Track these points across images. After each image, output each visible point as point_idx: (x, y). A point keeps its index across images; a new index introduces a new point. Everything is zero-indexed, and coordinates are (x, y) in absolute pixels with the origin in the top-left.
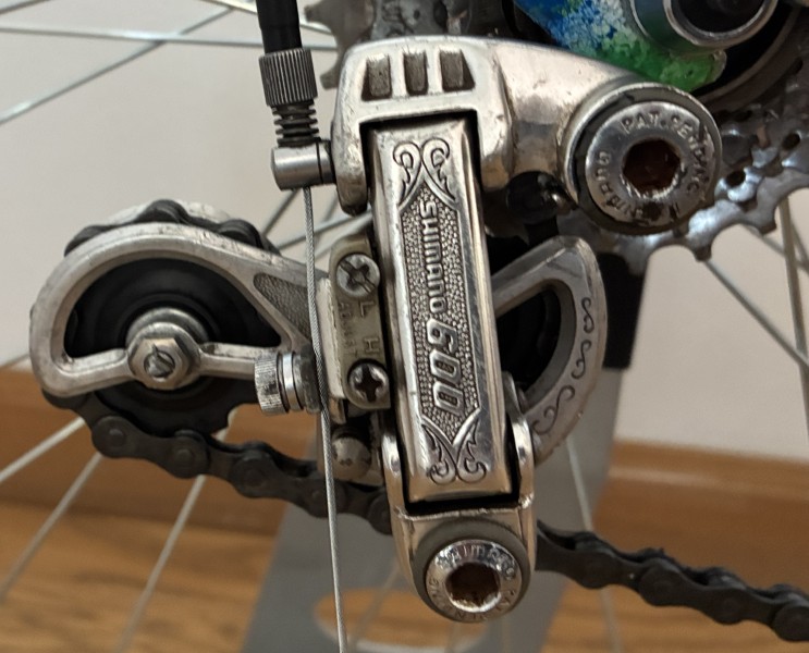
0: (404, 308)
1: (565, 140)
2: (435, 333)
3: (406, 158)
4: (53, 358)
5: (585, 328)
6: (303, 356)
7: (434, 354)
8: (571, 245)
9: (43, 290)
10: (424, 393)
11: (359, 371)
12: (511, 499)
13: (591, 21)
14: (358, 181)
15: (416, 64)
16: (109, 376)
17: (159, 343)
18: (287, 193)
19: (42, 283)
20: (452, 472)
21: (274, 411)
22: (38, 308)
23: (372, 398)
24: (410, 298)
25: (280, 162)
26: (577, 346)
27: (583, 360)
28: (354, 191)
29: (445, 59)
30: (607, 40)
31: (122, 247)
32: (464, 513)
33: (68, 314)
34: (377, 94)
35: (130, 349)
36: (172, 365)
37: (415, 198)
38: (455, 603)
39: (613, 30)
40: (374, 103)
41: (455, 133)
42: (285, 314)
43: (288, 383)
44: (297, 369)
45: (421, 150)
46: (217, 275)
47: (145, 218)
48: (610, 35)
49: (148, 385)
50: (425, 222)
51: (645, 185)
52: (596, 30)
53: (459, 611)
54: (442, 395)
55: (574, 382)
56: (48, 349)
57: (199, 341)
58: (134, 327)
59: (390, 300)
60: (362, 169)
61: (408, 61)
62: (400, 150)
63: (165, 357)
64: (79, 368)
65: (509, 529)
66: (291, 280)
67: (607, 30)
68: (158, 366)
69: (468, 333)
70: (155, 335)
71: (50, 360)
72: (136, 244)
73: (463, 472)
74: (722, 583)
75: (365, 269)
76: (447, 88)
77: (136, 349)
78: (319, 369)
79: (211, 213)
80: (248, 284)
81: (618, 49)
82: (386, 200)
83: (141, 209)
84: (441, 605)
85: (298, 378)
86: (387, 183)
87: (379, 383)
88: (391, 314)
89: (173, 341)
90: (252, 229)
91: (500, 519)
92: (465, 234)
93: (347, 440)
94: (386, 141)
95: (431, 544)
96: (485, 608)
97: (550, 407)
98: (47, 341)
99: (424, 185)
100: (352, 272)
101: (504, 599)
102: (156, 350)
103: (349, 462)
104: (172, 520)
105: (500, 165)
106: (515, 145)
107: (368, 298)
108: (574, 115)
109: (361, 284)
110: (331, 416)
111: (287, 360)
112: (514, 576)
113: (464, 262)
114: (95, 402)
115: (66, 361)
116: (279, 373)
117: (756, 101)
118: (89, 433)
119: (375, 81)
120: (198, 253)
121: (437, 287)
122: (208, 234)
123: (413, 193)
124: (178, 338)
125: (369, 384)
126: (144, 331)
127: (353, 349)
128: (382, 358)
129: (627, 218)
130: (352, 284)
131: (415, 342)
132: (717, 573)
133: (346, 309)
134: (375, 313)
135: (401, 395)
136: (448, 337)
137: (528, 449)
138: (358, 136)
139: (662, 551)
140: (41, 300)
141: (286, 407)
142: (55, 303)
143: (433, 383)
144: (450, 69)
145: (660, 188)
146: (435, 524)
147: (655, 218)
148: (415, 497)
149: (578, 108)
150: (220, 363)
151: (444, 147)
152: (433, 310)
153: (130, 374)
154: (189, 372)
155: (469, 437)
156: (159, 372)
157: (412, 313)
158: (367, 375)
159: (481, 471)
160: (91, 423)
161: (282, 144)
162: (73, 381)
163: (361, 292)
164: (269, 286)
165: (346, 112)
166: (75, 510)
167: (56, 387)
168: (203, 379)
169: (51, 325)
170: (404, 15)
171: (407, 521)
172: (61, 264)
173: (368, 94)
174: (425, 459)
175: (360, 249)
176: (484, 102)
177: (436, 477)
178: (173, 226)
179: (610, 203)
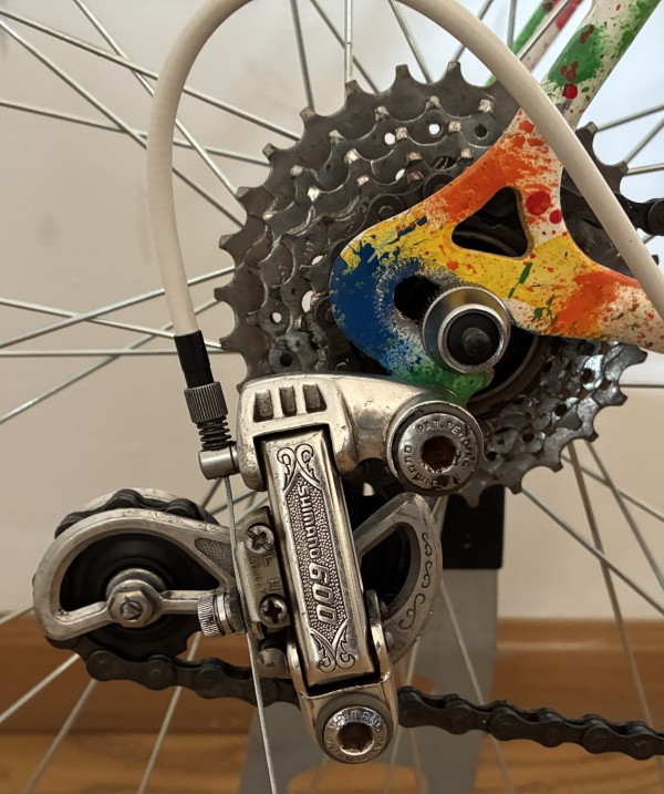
0: (293, 558)
1: (387, 438)
2: (315, 572)
3: (286, 459)
4: (53, 613)
5: (426, 553)
6: (231, 595)
7: (316, 587)
8: (411, 499)
9: (41, 564)
10: (311, 612)
11: (266, 603)
12: (375, 677)
13: (404, 353)
14: (256, 476)
15: (288, 394)
16: (95, 622)
17: (129, 595)
18: (213, 481)
19: (40, 560)
20: (333, 662)
21: (214, 636)
22: (38, 577)
23: (275, 620)
24: (297, 550)
25: (204, 461)
26: (423, 565)
27: (428, 575)
28: (255, 481)
29: (306, 390)
30: (416, 365)
31: (97, 528)
32: (345, 690)
33: (61, 580)
34: (264, 415)
35: (109, 601)
36: (141, 610)
37: (294, 484)
38: (345, 751)
39: (419, 358)
40: (262, 423)
41: (316, 440)
42: (220, 565)
43: (222, 616)
44: (227, 605)
45: (295, 452)
46: (169, 543)
47: (111, 506)
48: (418, 362)
49: (125, 626)
50: (302, 499)
51: (436, 465)
52: (408, 359)
53: (348, 756)
54: (322, 613)
55: (424, 591)
56: (48, 606)
57: (159, 590)
58: (110, 585)
59: (284, 553)
60: (257, 467)
61: (282, 392)
62: (281, 453)
63: (135, 604)
64: (72, 618)
65: (375, 697)
66: (222, 541)
67: (415, 358)
68: (130, 612)
69: (336, 570)
70: (126, 589)
71: (50, 614)
72: (106, 525)
73: (340, 662)
74: (548, 718)
75: (263, 535)
76: (310, 409)
77: (113, 600)
78: (243, 603)
79: (162, 495)
80: (191, 546)
81: (424, 370)
82: (275, 487)
83: (109, 497)
84: (336, 754)
85: (228, 611)
86: (275, 476)
87: (280, 610)
88: (285, 562)
89: (139, 593)
90: (193, 505)
91: (369, 691)
92: (329, 505)
93: (271, 649)
94: (272, 447)
95: (325, 714)
96: (365, 751)
97: (410, 610)
98: (47, 601)
99: (299, 475)
100: (255, 538)
101: (378, 744)
102: (127, 599)
103: (272, 665)
104: (156, 731)
105: (347, 458)
106: (356, 444)
107: (268, 553)
108: (391, 422)
109: (262, 545)
110: (253, 634)
111: (220, 599)
112: (381, 727)
113: (330, 524)
114: (86, 641)
115: (62, 614)
116: (215, 609)
117: (522, 393)
118: (84, 665)
119: (262, 407)
120: (152, 528)
121: (314, 542)
122: (159, 514)
123: (293, 480)
124: (143, 589)
125: (273, 611)
126: (117, 587)
127: (261, 589)
128: (282, 592)
129: (428, 486)
130: (256, 546)
131: (302, 579)
132: (544, 711)
133: (254, 562)
134: (275, 562)
135: (296, 616)
136: (323, 574)
137: (382, 642)
138: (253, 446)
139: (505, 701)
140: (40, 571)
141: (222, 632)
142: (51, 574)
143: (316, 605)
144: (311, 397)
145: (446, 466)
146: (327, 699)
147: (445, 485)
148: (311, 683)
149: (394, 416)
150: (175, 605)
151: (309, 449)
152: (313, 557)
153: (110, 619)
154: (153, 613)
155: (342, 639)
156: (132, 616)
157: (299, 560)
158: (271, 605)
159: (352, 661)
160: (84, 657)
161: (206, 448)
162: (69, 628)
163: (261, 551)
164: (206, 547)
165: (244, 431)
166: (73, 732)
167: (57, 634)
168: (164, 617)
169: (49, 589)
170: (289, 345)
171: (308, 700)
172: (53, 545)
173: (258, 417)
174: (316, 656)
175: (261, 521)
176: (334, 418)
177: (322, 667)
178: (133, 510)
179: (415, 478)
